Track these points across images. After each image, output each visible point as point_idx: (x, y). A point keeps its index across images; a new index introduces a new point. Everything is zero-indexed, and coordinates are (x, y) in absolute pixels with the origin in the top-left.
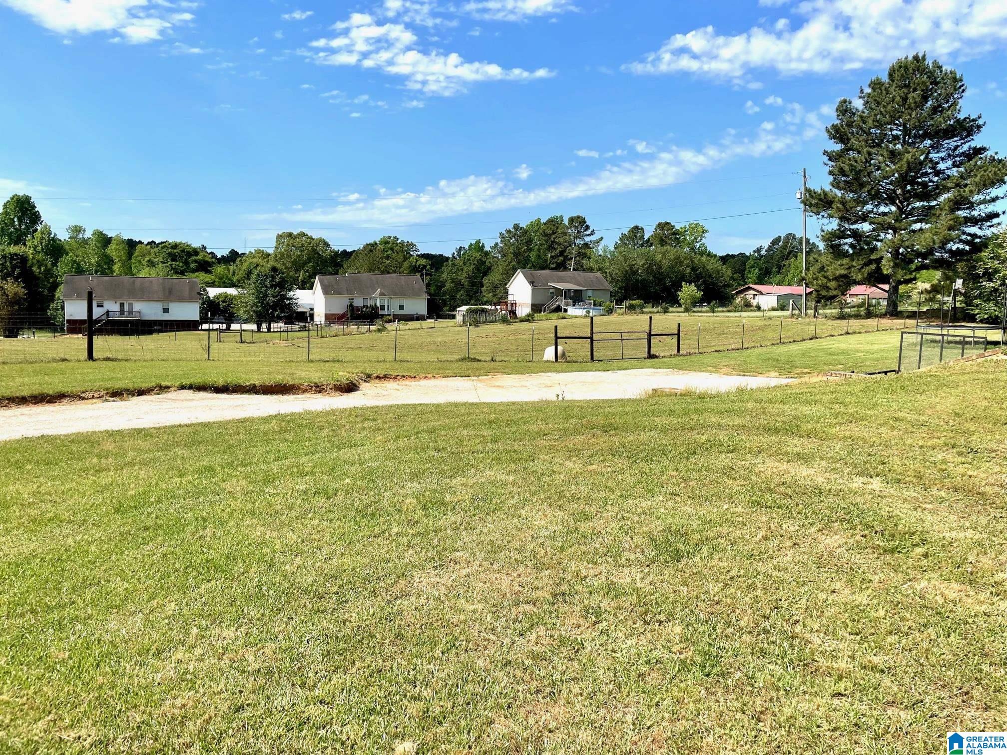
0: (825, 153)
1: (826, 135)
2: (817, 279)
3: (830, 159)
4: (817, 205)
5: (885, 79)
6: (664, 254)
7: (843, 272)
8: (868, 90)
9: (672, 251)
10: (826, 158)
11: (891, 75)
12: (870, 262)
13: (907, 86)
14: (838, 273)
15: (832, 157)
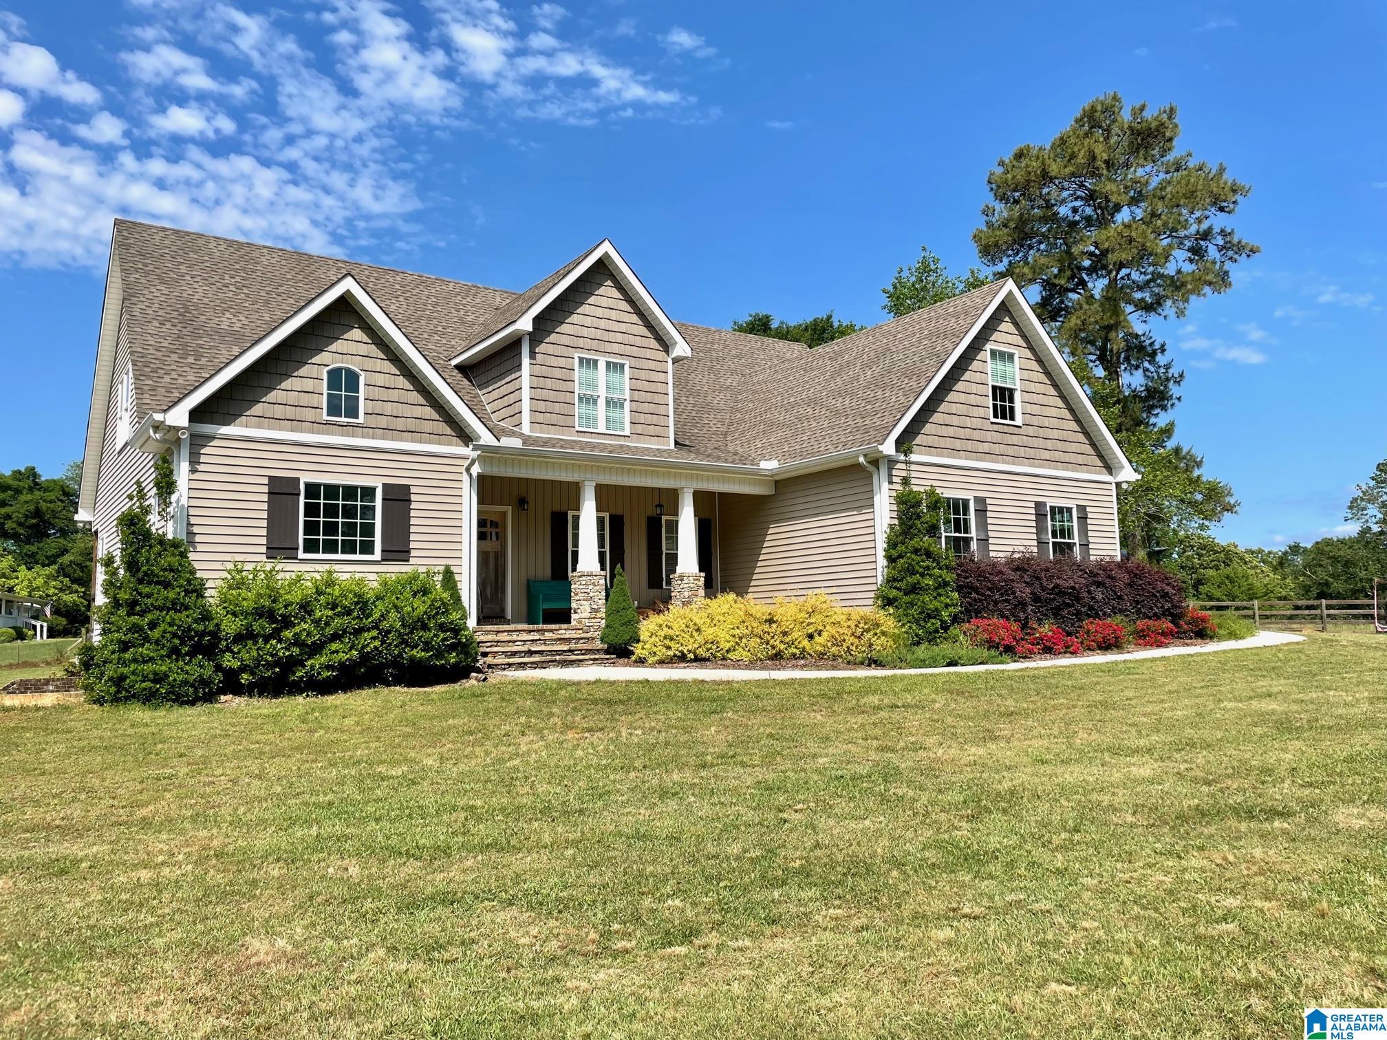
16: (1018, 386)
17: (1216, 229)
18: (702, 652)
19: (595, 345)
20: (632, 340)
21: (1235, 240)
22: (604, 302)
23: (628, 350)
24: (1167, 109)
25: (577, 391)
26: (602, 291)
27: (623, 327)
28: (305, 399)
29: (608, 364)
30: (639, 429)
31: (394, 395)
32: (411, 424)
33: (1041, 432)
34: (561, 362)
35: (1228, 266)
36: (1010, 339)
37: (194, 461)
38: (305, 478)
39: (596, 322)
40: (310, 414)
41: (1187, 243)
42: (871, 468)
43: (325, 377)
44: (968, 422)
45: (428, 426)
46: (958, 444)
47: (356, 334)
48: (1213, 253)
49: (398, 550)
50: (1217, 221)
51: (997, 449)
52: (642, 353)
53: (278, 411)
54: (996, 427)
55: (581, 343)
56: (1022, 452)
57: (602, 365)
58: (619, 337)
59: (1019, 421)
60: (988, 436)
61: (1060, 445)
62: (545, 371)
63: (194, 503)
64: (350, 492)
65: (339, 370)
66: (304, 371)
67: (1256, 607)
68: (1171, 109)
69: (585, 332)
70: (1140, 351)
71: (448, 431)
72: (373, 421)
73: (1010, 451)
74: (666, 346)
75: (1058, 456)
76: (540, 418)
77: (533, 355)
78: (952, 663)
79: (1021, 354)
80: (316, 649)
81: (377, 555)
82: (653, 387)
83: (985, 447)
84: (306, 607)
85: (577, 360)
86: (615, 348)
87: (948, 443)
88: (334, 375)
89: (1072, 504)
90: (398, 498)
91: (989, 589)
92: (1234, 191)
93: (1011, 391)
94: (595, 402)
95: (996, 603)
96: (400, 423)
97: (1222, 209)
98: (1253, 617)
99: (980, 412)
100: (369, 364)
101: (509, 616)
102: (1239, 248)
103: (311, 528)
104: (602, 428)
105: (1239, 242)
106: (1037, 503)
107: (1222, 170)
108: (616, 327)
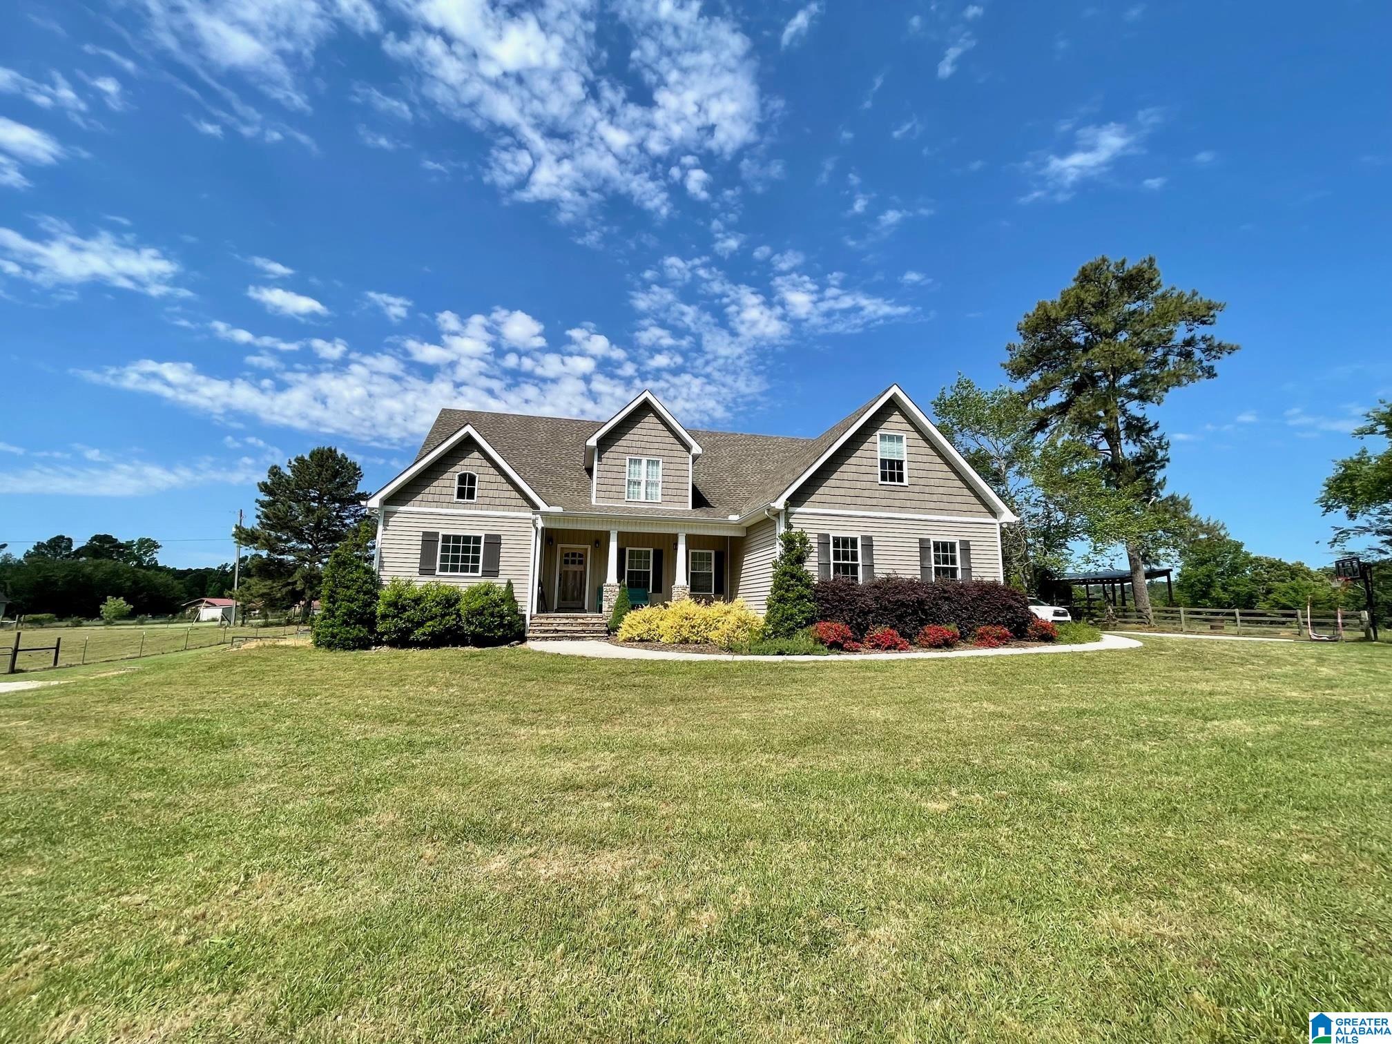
0: (257, 501)
1: (258, 489)
2: (243, 596)
3: (262, 506)
4: (245, 539)
5: (307, 457)
6: (96, 567)
7: (265, 591)
8: (294, 463)
9: (107, 564)
10: (258, 505)
11: (311, 457)
12: (289, 584)
13: (322, 466)
14: (261, 592)
15: (263, 504)
16: (905, 458)
17: (1198, 337)
18: (645, 636)
19: (640, 451)
20: (665, 446)
21: (1216, 343)
22: (647, 425)
23: (662, 452)
24: (1147, 259)
25: (627, 478)
26: (646, 419)
27: (659, 439)
28: (445, 491)
29: (648, 461)
30: (667, 498)
31: (495, 486)
32: (503, 501)
33: (927, 489)
34: (618, 462)
35: (1213, 362)
36: (899, 426)
37: (386, 524)
38: (442, 532)
39: (641, 438)
40: (447, 499)
41: (1176, 350)
42: (774, 518)
43: (457, 478)
44: (859, 485)
45: (514, 502)
46: (848, 500)
47: (476, 454)
48: (1198, 354)
49: (492, 571)
50: (1200, 331)
51: (884, 502)
52: (671, 453)
53: (430, 498)
54: (884, 488)
55: (631, 450)
56: (908, 504)
57: (644, 462)
58: (656, 445)
59: (906, 483)
60: (877, 494)
61: (945, 498)
62: (607, 468)
63: (383, 546)
64: (467, 539)
65: (465, 474)
66: (445, 476)
67: (1237, 614)
68: (1151, 259)
69: (634, 444)
70: (1138, 428)
71: (525, 504)
72: (481, 501)
73: (897, 503)
74: (688, 448)
75: (942, 506)
76: (602, 494)
77: (600, 459)
78: (781, 653)
79: (909, 435)
80: (420, 624)
81: (480, 574)
82: (678, 473)
83: (874, 502)
84: (417, 601)
85: (628, 461)
86: (653, 452)
87: (839, 499)
88: (462, 479)
89: (956, 540)
90: (494, 542)
91: (838, 601)
92: (1210, 309)
93: (902, 462)
94: (639, 483)
95: (842, 610)
96: (497, 501)
97: (1204, 323)
98: (1235, 621)
99: (871, 477)
100: (481, 470)
101: (586, 608)
102: (1221, 348)
103: (444, 559)
104: (643, 499)
105: (1219, 344)
106: (921, 540)
107: (1195, 294)
108: (654, 439)
